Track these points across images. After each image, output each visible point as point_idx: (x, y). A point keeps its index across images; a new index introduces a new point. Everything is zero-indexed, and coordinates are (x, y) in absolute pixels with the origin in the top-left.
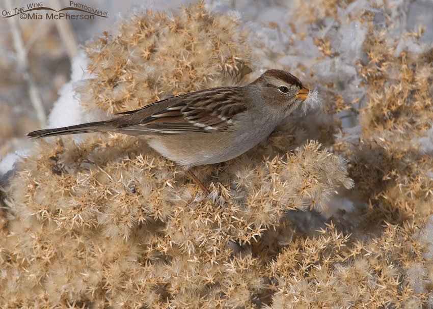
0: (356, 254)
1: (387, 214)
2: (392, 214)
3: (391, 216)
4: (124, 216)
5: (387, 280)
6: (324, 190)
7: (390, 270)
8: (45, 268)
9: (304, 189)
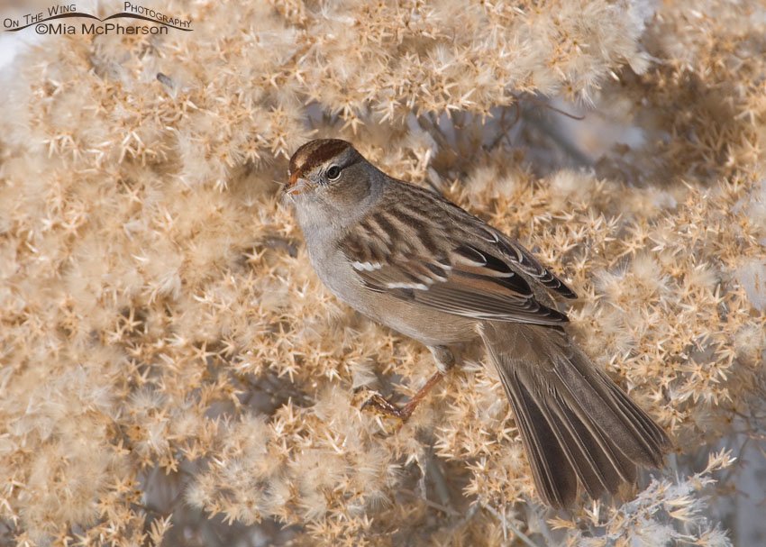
0: (638, 250)
1: (706, 152)
2: (715, 152)
3: (712, 157)
4: (221, 143)
5: (697, 294)
6: (592, 67)
7: (700, 274)
8: (67, 245)
9: (554, 63)
